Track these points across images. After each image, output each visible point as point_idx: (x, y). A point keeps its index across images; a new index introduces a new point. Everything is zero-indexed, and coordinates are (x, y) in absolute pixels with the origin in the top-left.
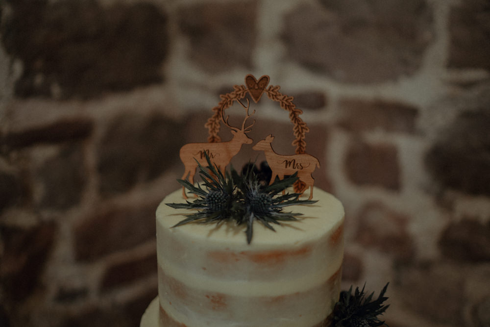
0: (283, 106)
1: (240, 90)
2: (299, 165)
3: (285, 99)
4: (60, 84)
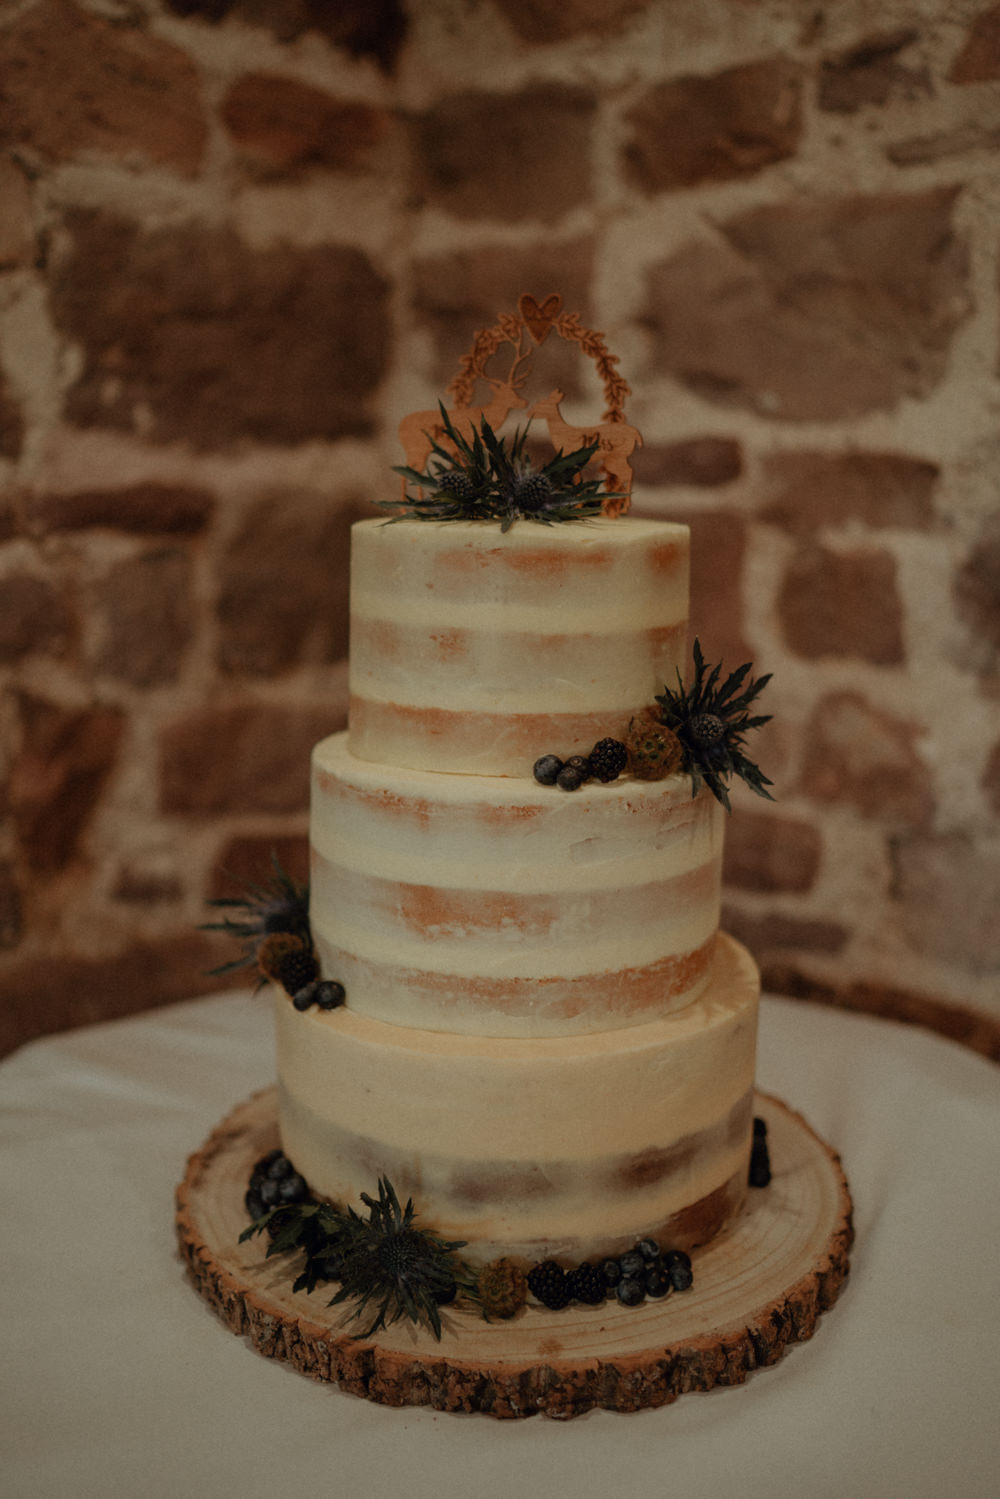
0: (584, 348)
1: (509, 322)
2: (606, 443)
3: (589, 336)
4: (157, 407)
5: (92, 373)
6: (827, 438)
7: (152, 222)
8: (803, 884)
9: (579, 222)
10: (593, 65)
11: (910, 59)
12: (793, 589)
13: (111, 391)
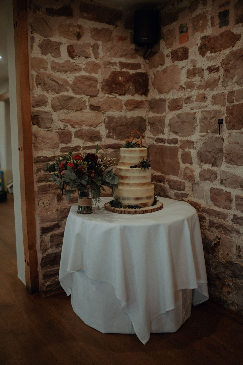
4: (116, 136)
5: (109, 133)
6: (185, 139)
7: (116, 117)
8: (184, 190)
9: (164, 114)
10: (166, 96)
11: (192, 99)
12: (183, 155)
13: (111, 134)
